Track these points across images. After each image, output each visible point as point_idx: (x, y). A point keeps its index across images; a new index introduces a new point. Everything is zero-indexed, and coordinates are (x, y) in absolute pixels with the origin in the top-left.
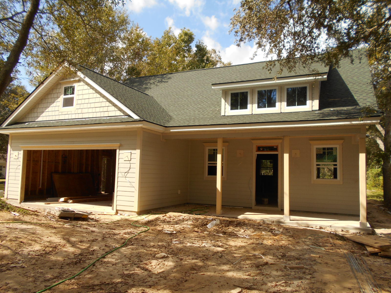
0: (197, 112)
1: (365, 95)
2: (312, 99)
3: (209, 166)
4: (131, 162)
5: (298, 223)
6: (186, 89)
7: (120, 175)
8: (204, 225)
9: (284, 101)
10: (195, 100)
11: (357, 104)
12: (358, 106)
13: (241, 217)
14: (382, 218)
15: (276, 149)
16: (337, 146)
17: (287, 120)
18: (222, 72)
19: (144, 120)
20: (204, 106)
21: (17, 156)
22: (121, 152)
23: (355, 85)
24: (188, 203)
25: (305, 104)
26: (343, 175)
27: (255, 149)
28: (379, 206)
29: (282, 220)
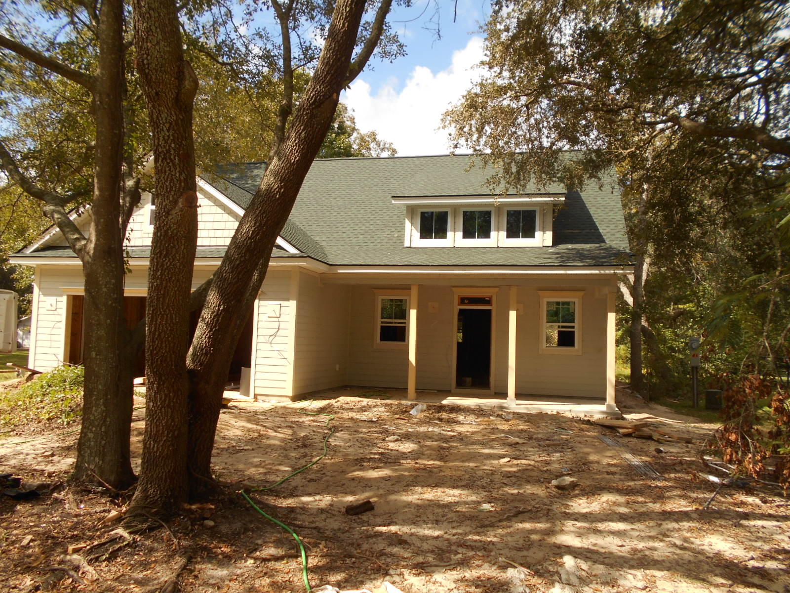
0: (361, 238)
1: (612, 227)
2: (544, 230)
3: (382, 327)
4: (280, 319)
5: (527, 408)
6: (333, 195)
7: (261, 339)
8: (405, 411)
9: (502, 230)
10: (353, 216)
11: (604, 241)
12: (603, 244)
13: (445, 402)
14: (630, 403)
15: (488, 302)
16: (576, 300)
17: (515, 263)
18: (390, 167)
19: (309, 257)
20: (371, 227)
21: (54, 304)
22: (262, 303)
23: (599, 211)
24: (346, 386)
25: (533, 236)
26: (583, 341)
27: (456, 300)
28: (624, 388)
29: (505, 405)
